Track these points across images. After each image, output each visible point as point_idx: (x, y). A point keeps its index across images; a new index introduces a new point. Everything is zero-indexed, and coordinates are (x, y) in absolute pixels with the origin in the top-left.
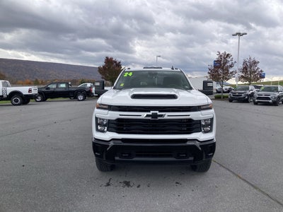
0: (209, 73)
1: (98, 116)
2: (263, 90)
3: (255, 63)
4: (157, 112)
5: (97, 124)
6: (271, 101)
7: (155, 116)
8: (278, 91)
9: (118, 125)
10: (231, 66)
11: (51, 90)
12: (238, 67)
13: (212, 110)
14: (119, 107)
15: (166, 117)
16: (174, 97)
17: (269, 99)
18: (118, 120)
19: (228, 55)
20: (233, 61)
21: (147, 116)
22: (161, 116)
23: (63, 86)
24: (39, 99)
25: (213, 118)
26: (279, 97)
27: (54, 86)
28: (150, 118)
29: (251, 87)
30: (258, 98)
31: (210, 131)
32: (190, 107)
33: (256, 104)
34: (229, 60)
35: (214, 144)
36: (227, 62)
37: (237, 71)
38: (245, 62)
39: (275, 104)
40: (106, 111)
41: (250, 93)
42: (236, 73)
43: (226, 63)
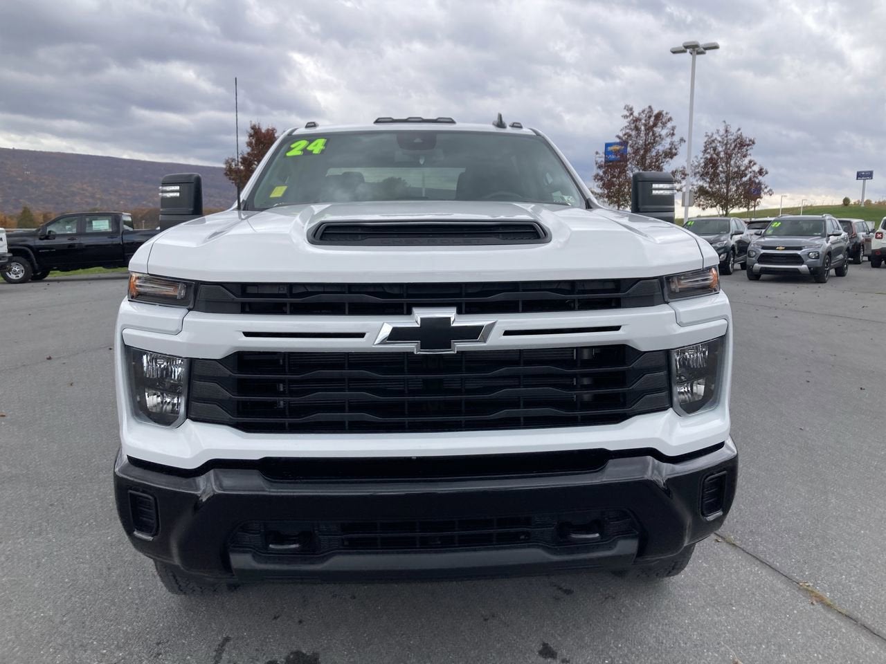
0: (597, 177)
1: (137, 337)
2: (777, 232)
3: (742, 145)
4: (450, 313)
5: (139, 382)
6: (804, 267)
7: (436, 333)
8: (826, 236)
9: (242, 387)
10: (670, 154)
11: (57, 241)
12: (688, 158)
13: (720, 300)
14: (243, 288)
15: (496, 341)
16: (531, 233)
17: (798, 259)
18: (241, 360)
19: (658, 116)
20: (676, 139)
21: (397, 334)
22: (473, 333)
23: (102, 225)
24: (17, 271)
25: (722, 340)
26: (830, 254)
27: (70, 229)
28: (411, 347)
29: (734, 224)
30: (763, 258)
31: (708, 401)
32: (618, 284)
33: (755, 277)
34: (664, 132)
35: (730, 467)
36: (656, 140)
37: (688, 171)
38: (710, 144)
39: (816, 276)
40: (172, 315)
41: (732, 242)
42: (684, 175)
43: (654, 142)
